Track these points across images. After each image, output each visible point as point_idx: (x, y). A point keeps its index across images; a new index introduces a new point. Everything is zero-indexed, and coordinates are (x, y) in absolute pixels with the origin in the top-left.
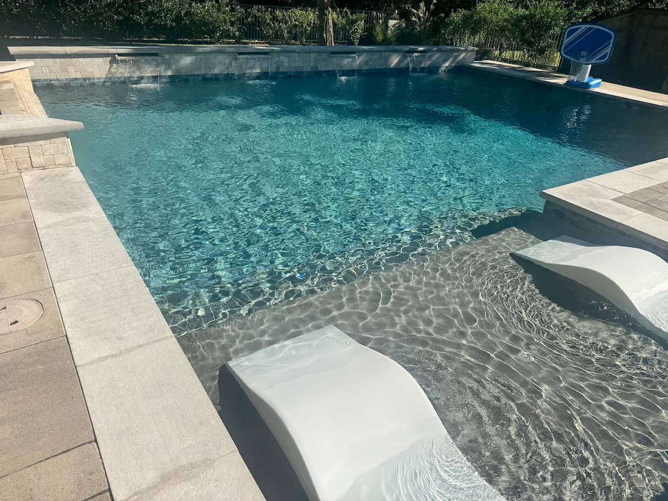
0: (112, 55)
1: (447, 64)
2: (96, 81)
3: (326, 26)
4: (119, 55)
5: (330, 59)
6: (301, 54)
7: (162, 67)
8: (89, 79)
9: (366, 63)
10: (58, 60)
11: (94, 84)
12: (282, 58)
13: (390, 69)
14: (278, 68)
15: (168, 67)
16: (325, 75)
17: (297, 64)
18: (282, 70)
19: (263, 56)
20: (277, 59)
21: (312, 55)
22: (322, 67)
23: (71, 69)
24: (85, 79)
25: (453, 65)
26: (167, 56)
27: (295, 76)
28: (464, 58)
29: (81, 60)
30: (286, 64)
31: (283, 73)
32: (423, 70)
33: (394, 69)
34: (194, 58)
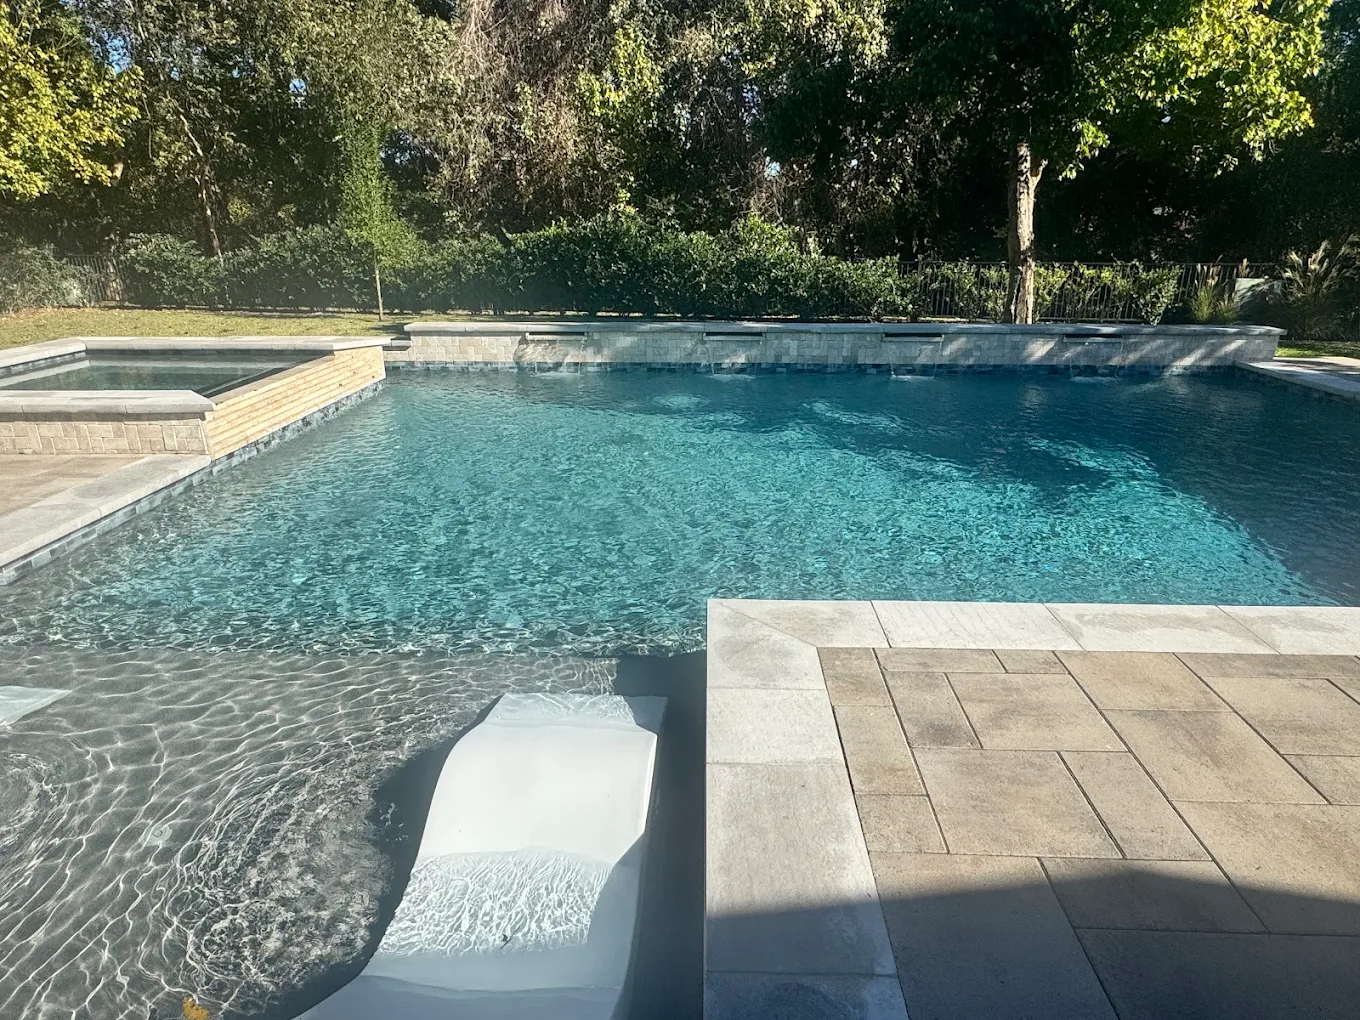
0: (522, 333)
1: (1188, 361)
2: (500, 366)
3: (1018, 291)
4: (532, 333)
5: (883, 345)
6: (824, 337)
7: (590, 350)
8: (491, 364)
9: (967, 353)
10: (457, 338)
11: (496, 371)
12: (786, 341)
13: (1027, 366)
14: (778, 357)
15: (599, 351)
16: (874, 371)
17: (816, 353)
18: (785, 360)
19: (750, 338)
20: (776, 342)
21: (845, 337)
22: (866, 358)
23: (471, 350)
24: (486, 364)
25: (1208, 363)
26: (596, 336)
27: (811, 371)
28: (1238, 350)
29: (483, 338)
30: (794, 352)
31: (787, 365)
32: (1113, 371)
33: (1037, 367)
34: (636, 339)
